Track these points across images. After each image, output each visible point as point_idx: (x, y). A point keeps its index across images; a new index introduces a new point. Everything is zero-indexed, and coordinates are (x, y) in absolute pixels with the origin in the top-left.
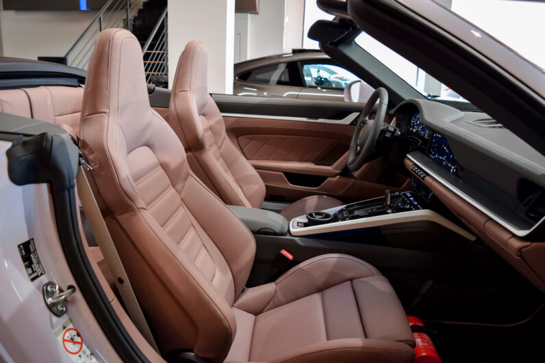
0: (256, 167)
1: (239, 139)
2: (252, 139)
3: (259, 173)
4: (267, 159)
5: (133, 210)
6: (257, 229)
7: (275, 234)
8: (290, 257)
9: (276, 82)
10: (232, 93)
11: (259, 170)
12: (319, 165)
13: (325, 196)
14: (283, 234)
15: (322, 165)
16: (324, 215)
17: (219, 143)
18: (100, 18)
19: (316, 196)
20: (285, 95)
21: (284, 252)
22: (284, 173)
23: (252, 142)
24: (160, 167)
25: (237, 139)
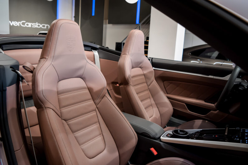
0: (168, 98)
1: (164, 82)
2: (171, 83)
3: (170, 101)
4: (178, 95)
5: (42, 108)
6: (141, 132)
7: (150, 137)
8: (155, 153)
9: (215, 57)
10: (181, 60)
11: (170, 100)
12: (207, 102)
13: (207, 121)
14: (155, 139)
15: (209, 103)
16: (185, 132)
17: (149, 84)
18: (140, 26)
19: (201, 120)
20: (214, 64)
21: (152, 149)
22: (186, 104)
23: (171, 85)
24: (87, 89)
25: (163, 82)
